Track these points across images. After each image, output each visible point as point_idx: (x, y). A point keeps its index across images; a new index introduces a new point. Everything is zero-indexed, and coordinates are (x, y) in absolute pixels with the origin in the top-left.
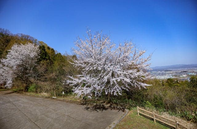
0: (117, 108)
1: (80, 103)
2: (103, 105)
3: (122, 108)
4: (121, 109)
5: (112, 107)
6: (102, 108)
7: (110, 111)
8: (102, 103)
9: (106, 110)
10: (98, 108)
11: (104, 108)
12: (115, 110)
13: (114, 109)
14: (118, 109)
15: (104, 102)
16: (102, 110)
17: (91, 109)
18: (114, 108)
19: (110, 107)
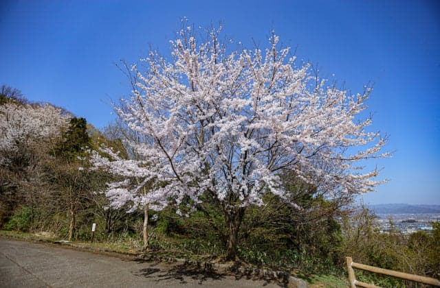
0: (257, 274)
1: (133, 257)
2: (209, 266)
3: (279, 276)
4: (274, 279)
5: (239, 272)
6: (203, 272)
7: (231, 282)
8: (206, 259)
9: (217, 279)
10: (190, 273)
11: (211, 273)
12: (251, 280)
13: (248, 278)
14: (263, 278)
15: (215, 257)
16: (204, 279)
17: (163, 274)
18: (248, 275)
19: (233, 270)
